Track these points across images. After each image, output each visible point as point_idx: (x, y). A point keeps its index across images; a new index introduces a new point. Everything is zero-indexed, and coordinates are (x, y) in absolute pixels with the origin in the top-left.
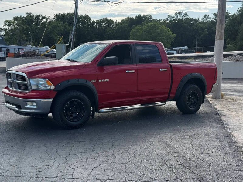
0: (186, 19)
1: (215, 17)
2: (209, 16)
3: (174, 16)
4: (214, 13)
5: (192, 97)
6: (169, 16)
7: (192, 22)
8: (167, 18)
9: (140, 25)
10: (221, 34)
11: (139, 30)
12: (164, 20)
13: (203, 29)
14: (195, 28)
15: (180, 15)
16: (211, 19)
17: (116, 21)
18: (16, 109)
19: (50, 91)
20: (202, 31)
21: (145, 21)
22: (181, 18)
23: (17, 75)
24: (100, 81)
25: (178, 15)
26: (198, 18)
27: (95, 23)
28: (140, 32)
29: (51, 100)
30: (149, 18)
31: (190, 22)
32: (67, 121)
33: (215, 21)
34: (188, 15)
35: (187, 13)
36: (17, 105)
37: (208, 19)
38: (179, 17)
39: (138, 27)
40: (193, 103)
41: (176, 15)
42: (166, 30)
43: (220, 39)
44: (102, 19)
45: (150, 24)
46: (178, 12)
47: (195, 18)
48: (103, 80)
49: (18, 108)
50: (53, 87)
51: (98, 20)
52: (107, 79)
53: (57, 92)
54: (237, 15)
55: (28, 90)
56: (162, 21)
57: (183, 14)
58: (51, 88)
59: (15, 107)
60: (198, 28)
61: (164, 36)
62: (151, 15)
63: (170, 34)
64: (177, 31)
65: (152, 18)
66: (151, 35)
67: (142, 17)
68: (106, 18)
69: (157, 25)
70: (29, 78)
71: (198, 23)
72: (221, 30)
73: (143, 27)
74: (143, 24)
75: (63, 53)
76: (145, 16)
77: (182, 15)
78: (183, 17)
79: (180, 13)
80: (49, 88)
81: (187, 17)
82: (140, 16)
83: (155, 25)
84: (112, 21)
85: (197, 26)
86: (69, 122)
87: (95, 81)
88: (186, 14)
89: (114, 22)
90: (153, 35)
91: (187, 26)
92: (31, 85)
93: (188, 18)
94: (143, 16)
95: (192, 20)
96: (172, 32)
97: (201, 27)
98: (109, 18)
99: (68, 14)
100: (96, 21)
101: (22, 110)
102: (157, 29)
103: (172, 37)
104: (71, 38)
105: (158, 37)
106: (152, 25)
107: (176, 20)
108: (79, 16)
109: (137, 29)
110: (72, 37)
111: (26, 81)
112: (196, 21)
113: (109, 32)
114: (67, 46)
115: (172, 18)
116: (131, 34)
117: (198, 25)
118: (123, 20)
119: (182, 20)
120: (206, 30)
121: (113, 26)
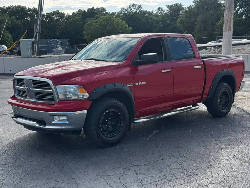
0: (140, 11)
1: (168, 10)
2: (163, 9)
3: (128, 8)
4: (167, 5)
5: (222, 97)
6: (123, 8)
7: (146, 15)
8: (121, 11)
9: (94, 18)
10: (230, 24)
11: (94, 24)
12: (118, 13)
13: (157, 22)
14: (150, 21)
15: (134, 7)
16: (165, 12)
17: (68, 14)
18: (38, 125)
19: (83, 100)
20: (157, 24)
21: (99, 14)
22: (135, 11)
23: (34, 81)
24: (137, 84)
25: (132, 7)
26: (152, 11)
27: (45, 17)
28: (95, 25)
29: (85, 112)
30: (102, 11)
31: (144, 15)
32: (104, 136)
33: (168, 13)
34: (142, 8)
35: (140, 5)
36: (38, 120)
37: (162, 12)
38: (133, 10)
39: (92, 21)
40: (224, 103)
41: (130, 7)
42: (121, 24)
43: (230, 30)
44: (52, 13)
45: (105, 17)
46: (132, 5)
47: (149, 11)
48: (140, 83)
49: (40, 125)
50: (87, 95)
51: (47, 14)
52: (144, 82)
53: (92, 101)
54: (193, 7)
55: (54, 100)
56: (116, 13)
57: (137, 6)
58: (85, 97)
59: (35, 123)
60: (153, 21)
61: (120, 30)
62: (104, 8)
63: (126, 28)
64: (132, 24)
65: (105, 11)
66: (106, 29)
67: (95, 10)
68: (57, 12)
69: (112, 18)
70: (55, 85)
71: (152, 15)
72: (231, 20)
73: (98, 20)
74: (97, 17)
75: (29, 49)
76: (98, 9)
77: (136, 8)
78: (137, 10)
79: (134, 6)
80: (82, 96)
81: (141, 9)
82: (93, 8)
83: (110, 18)
84: (64, 14)
85: (151, 19)
86: (106, 138)
87: (132, 85)
88: (140, 7)
89: (66, 15)
90: (109, 29)
91: (142, 19)
92: (58, 94)
93: (142, 11)
94: (96, 8)
95: (146, 12)
96: (128, 25)
97: (155, 20)
98: (60, 11)
99: (14, 7)
100: (45, 15)
101: (47, 127)
102: (112, 22)
103: (128, 31)
104: (37, 33)
105: (114, 31)
106: (106, 18)
107: (130, 13)
108: (26, 9)
109: (92, 23)
110: (37, 31)
111: (51, 89)
112: (150, 13)
113: (61, 26)
114: (33, 42)
115: (126, 10)
116: (85, 28)
117: (153, 18)
118: (73, 14)
119: (136, 12)
120: (160, 23)
121: (64, 19)
